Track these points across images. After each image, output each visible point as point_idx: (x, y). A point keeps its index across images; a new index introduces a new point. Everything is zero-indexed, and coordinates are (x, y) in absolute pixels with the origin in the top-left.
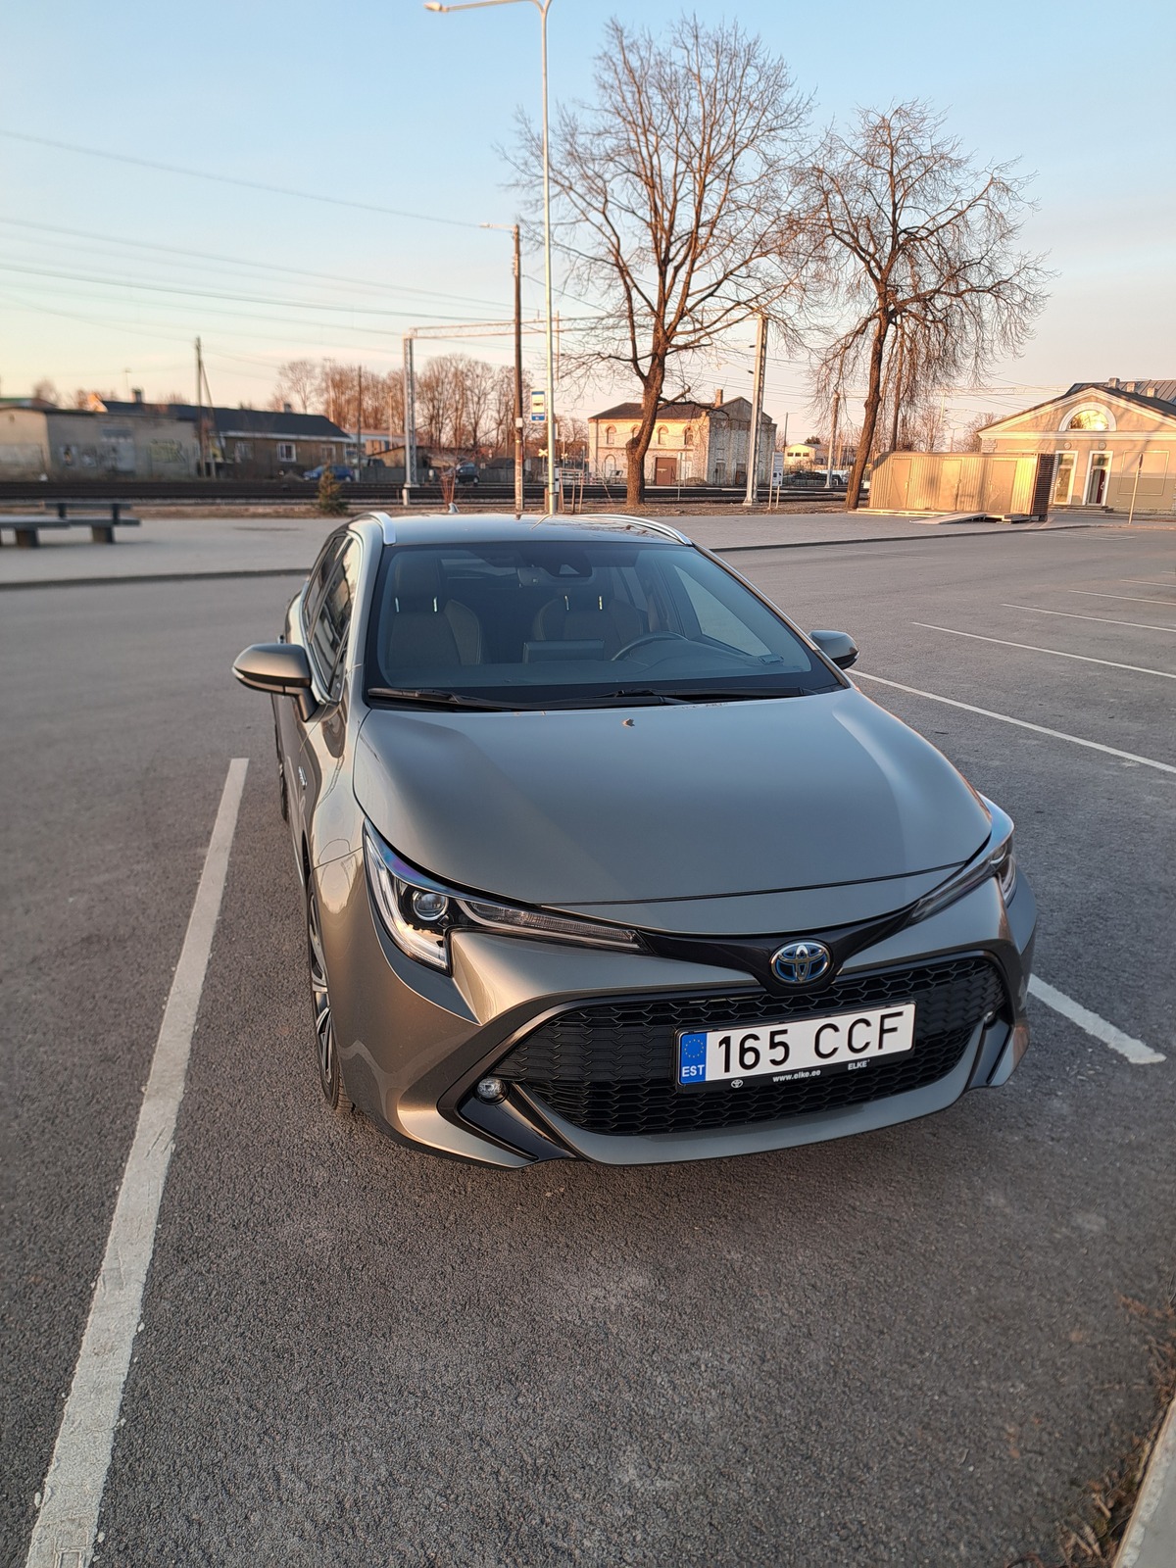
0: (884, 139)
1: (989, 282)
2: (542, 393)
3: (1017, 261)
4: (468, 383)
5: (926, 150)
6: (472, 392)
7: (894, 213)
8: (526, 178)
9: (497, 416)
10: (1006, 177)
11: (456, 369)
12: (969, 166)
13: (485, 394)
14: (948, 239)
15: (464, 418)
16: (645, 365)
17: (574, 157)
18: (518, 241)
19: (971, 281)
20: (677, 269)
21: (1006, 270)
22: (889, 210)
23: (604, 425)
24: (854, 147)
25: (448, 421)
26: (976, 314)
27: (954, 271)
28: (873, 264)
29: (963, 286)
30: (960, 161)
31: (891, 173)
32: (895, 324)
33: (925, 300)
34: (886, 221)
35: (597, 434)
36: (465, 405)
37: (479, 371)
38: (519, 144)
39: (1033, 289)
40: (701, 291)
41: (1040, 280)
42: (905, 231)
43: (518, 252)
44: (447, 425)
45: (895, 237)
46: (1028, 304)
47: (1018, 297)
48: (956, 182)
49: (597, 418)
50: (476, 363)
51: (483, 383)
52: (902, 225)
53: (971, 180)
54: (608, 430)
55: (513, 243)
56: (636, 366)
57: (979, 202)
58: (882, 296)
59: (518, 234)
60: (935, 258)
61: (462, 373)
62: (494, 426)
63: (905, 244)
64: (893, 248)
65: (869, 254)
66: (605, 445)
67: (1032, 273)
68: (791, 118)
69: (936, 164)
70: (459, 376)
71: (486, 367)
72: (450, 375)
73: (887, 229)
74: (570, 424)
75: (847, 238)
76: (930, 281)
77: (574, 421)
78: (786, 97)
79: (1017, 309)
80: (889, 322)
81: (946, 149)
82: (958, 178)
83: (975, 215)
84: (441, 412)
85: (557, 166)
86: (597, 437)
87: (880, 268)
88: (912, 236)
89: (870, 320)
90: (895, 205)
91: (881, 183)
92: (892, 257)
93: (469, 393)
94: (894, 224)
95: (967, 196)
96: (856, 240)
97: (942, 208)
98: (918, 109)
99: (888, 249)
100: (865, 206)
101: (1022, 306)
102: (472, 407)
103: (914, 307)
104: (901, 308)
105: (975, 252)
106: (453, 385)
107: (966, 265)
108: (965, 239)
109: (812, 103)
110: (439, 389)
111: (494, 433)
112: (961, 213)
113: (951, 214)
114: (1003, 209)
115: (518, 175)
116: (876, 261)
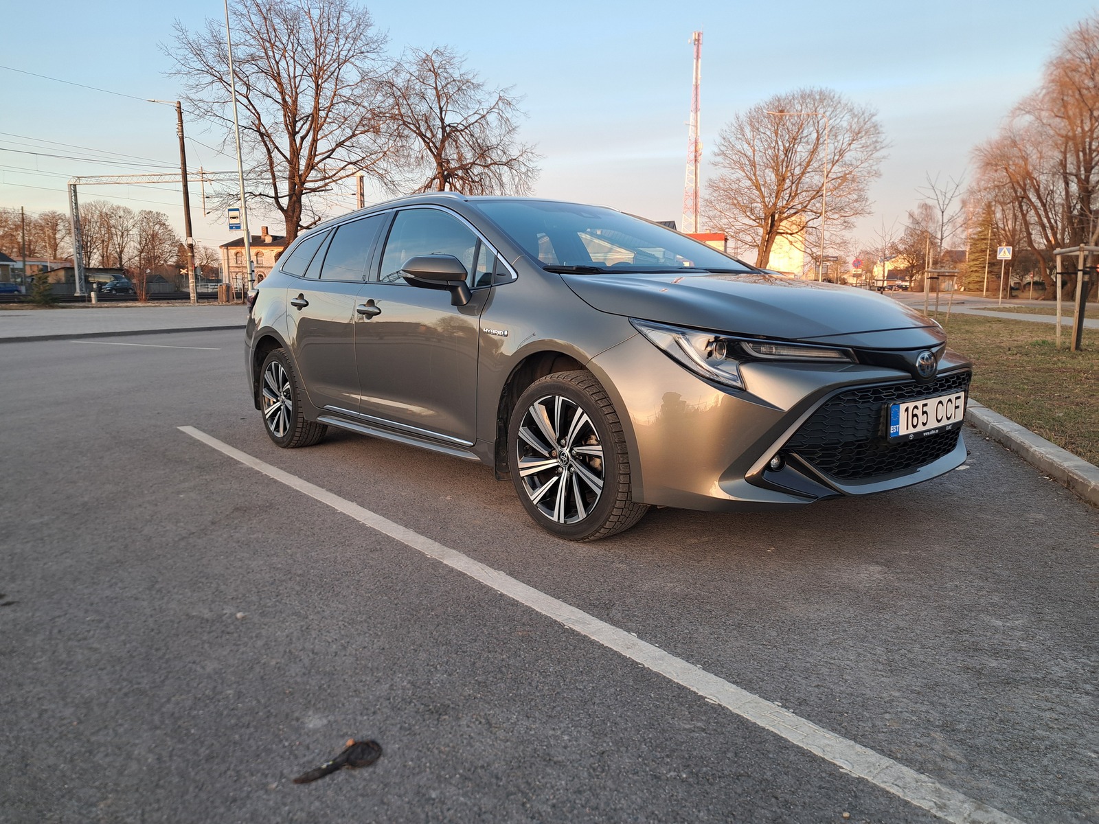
0: (429, 67)
1: (504, 160)
2: (238, 210)
3: (520, 148)
4: (112, 222)
5: (456, 76)
6: (116, 228)
7: (441, 113)
8: (186, 70)
9: (138, 246)
10: (508, 96)
11: (101, 212)
12: (485, 88)
13: (128, 231)
14: (476, 130)
15: (111, 247)
16: (285, 202)
17: (223, 58)
18: (180, 113)
19: (493, 158)
20: (303, 139)
21: (514, 152)
22: (438, 111)
23: (233, 251)
24: (411, 71)
25: (95, 251)
26: (499, 178)
27: (483, 152)
28: (431, 145)
29: (489, 161)
30: (479, 85)
31: (436, 88)
32: (449, 183)
33: (465, 168)
34: (436, 118)
35: (228, 256)
36: (111, 238)
37: (121, 213)
38: (179, 46)
39: (532, 165)
40: (322, 154)
41: (535, 159)
42: (449, 125)
43: (181, 121)
44: (95, 253)
45: (443, 128)
46: (529, 174)
47: (523, 169)
48: (478, 98)
49: (227, 246)
50: (119, 208)
51: (125, 222)
52: (447, 122)
53: (487, 96)
54: (236, 254)
55: (176, 115)
56: (278, 203)
57: (493, 110)
58: (440, 165)
59: (180, 108)
60: (471, 143)
61: (107, 215)
62: (136, 252)
63: (450, 133)
64: (443, 135)
65: (429, 139)
66: (235, 265)
67: (530, 155)
68: (375, 46)
69: (464, 85)
70: (105, 218)
71: (126, 211)
72: (95, 217)
73: (438, 122)
74: (203, 251)
75: (412, 127)
76: (469, 156)
77: (206, 249)
78: (371, 33)
79: (523, 176)
80: (446, 181)
81: (470, 77)
82: (480, 95)
83: (492, 118)
84: (89, 244)
85: (211, 63)
86: (228, 259)
87: (436, 148)
88: (455, 129)
89: (434, 179)
90: (441, 109)
91: (431, 94)
92: (443, 141)
93: (113, 229)
94: (442, 120)
95: (486, 106)
96: (418, 128)
97: (471, 112)
98: (449, 51)
99: (440, 135)
100: (423, 108)
101: (526, 174)
102: (117, 240)
103: (460, 173)
104: (451, 174)
105: (494, 141)
106: (98, 224)
107: (488, 149)
108: (487, 132)
109: (387, 39)
110: (87, 227)
111: (137, 258)
112: (483, 116)
113: (477, 117)
114: (509, 116)
115: (179, 66)
116: (433, 143)
